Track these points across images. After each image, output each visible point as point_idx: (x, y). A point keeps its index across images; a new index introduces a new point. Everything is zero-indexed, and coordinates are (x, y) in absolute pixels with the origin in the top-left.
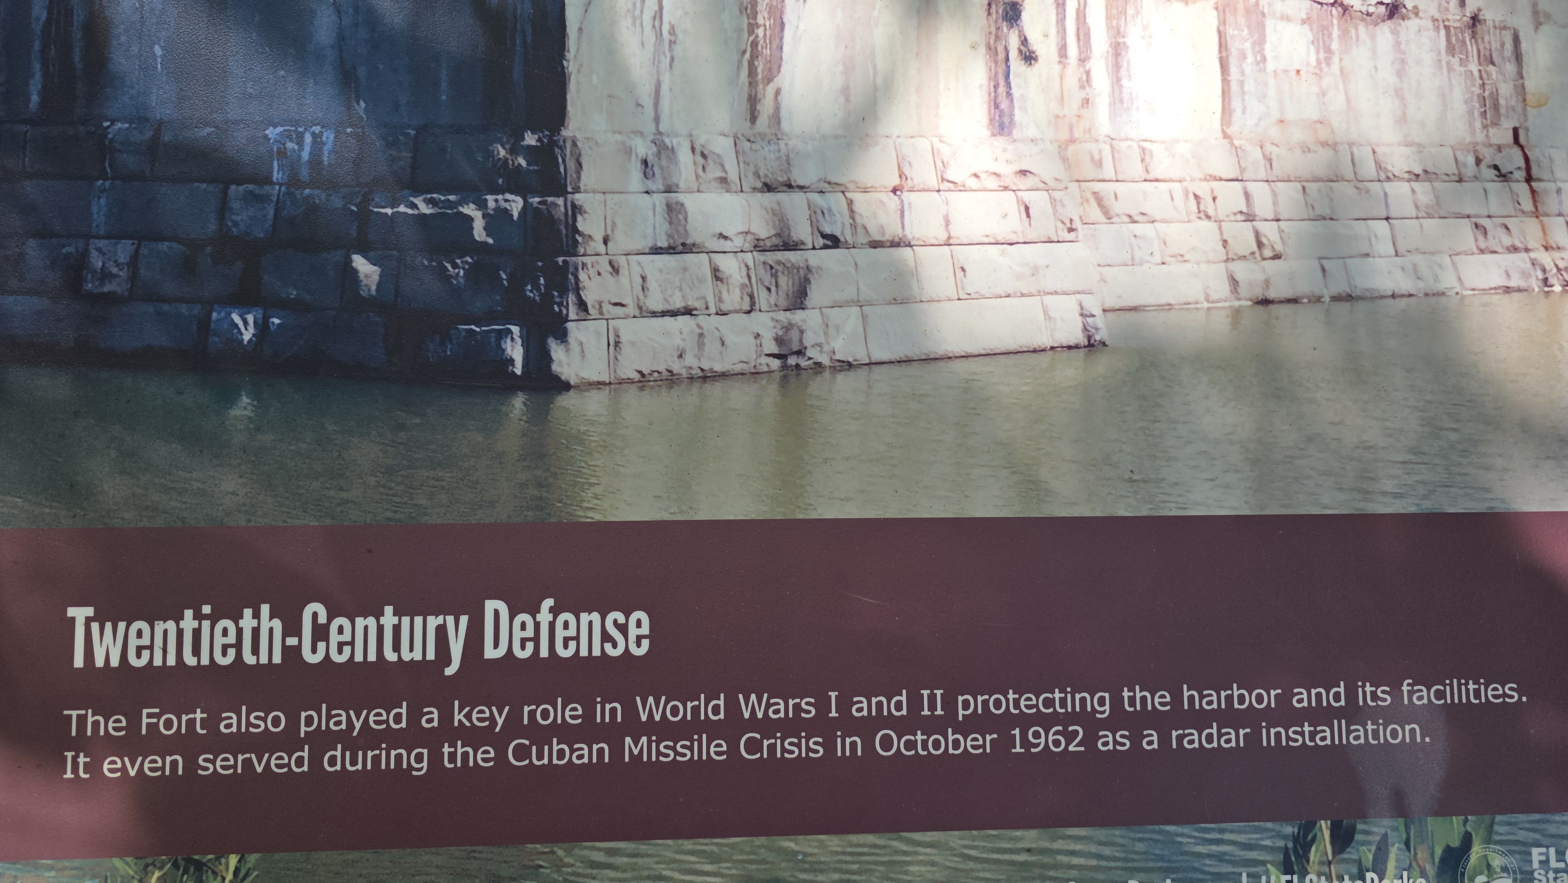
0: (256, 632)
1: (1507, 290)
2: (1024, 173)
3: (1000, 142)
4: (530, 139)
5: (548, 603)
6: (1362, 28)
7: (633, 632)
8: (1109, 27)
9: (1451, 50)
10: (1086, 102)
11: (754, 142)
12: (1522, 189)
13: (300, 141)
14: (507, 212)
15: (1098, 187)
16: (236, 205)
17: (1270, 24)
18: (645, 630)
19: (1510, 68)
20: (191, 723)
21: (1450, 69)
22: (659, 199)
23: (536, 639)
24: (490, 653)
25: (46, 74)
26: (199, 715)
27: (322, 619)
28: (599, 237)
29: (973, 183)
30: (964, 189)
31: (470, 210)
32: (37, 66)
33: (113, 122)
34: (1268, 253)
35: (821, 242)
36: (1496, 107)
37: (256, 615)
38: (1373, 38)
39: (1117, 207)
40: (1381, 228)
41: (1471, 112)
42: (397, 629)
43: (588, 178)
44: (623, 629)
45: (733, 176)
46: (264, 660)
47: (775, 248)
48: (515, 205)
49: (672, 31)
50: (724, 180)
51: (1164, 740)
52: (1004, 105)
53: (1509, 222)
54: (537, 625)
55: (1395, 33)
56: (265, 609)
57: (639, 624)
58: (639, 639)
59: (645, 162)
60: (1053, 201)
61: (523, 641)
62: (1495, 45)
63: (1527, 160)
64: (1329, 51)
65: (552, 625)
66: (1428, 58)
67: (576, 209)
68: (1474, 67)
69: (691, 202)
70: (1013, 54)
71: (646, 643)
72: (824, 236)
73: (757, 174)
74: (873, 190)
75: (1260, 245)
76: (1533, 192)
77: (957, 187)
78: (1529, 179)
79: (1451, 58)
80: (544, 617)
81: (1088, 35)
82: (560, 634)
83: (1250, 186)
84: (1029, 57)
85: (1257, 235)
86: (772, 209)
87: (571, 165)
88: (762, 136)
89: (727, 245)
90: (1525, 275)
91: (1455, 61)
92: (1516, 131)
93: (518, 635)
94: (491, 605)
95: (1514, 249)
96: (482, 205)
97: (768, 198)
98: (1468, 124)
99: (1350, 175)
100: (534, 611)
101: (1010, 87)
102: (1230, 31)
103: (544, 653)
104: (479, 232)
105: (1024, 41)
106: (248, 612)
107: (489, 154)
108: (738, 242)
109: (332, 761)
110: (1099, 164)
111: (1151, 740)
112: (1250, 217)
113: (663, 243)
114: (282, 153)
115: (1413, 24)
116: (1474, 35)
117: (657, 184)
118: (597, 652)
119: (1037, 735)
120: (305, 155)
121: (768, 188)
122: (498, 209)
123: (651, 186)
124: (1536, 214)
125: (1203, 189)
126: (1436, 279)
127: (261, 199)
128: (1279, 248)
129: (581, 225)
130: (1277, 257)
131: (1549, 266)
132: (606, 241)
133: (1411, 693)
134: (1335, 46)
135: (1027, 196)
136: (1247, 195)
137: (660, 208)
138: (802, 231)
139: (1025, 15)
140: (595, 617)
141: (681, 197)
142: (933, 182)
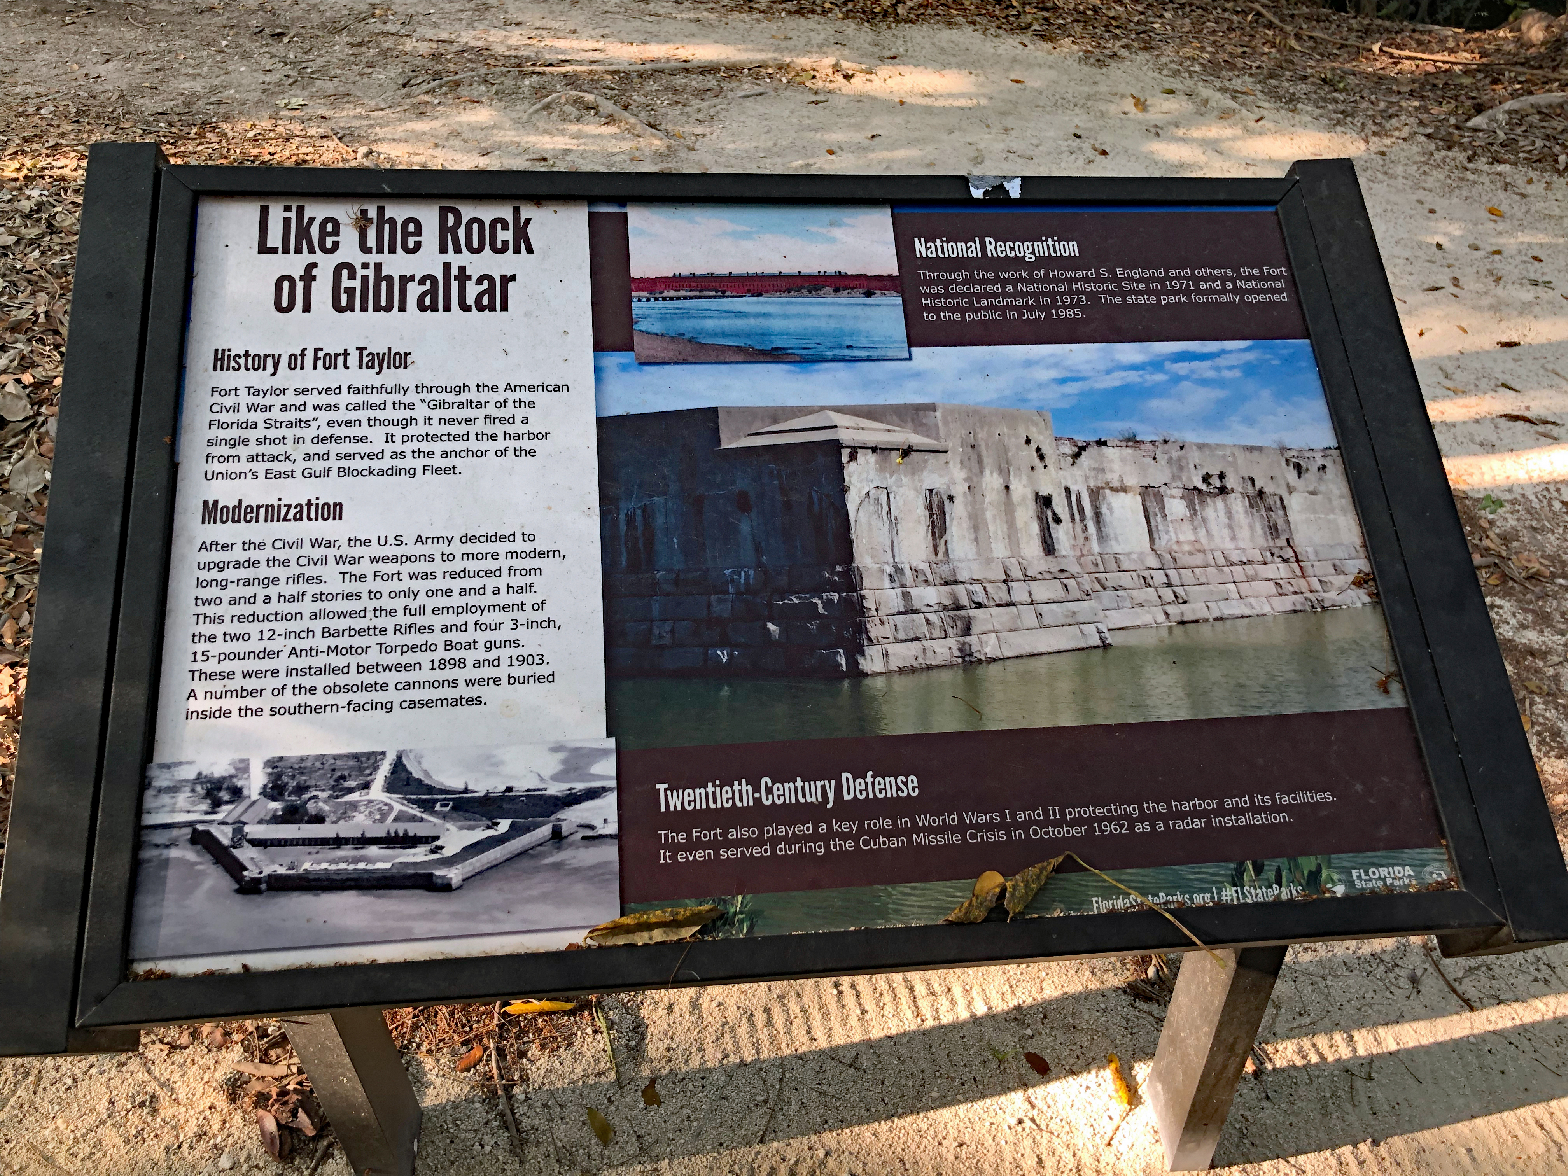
0: (741, 792)
1: (1295, 611)
2: (1062, 571)
3: (1050, 558)
4: (839, 569)
5: (870, 773)
6: (1208, 499)
7: (910, 785)
8: (1092, 506)
9: (1251, 506)
10: (1086, 539)
11: (938, 564)
12: (1295, 566)
13: (740, 575)
14: (832, 601)
15: (1097, 575)
16: (714, 604)
17: (1166, 499)
18: (916, 784)
19: (1281, 512)
20: (715, 835)
21: (1252, 514)
22: (899, 591)
23: (867, 790)
24: (846, 797)
25: (628, 553)
26: (718, 831)
27: (770, 785)
28: (873, 609)
29: (1039, 576)
30: (1036, 579)
31: (815, 600)
32: (624, 550)
33: (658, 571)
34: (1181, 601)
35: (973, 605)
36: (1277, 529)
37: (740, 784)
38: (1215, 503)
39: (1108, 584)
40: (1232, 586)
41: (1265, 533)
42: (803, 788)
43: (866, 584)
44: (906, 784)
45: (930, 578)
46: (745, 804)
47: (953, 609)
48: (836, 597)
49: (896, 519)
50: (926, 581)
51: (1167, 826)
52: (1049, 542)
53: (1292, 581)
54: (866, 784)
55: (1224, 500)
56: (744, 781)
57: (912, 781)
58: (914, 788)
59: (890, 575)
60: (1078, 583)
61: (861, 791)
62: (1272, 503)
63: (1295, 552)
64: (1195, 510)
65: (873, 783)
66: (1241, 510)
67: (863, 598)
68: (1264, 513)
69: (913, 591)
70: (1050, 520)
71: (917, 790)
72: (975, 603)
73: (941, 578)
74: (994, 582)
75: (1176, 597)
76: (1301, 567)
77: (1033, 579)
78: (1298, 561)
79: (1252, 510)
80: (869, 780)
81: (1083, 509)
82: (877, 787)
83: (1168, 571)
84: (1058, 521)
85: (1174, 593)
86: (950, 592)
87: (858, 578)
88: (941, 561)
89: (931, 609)
90: (1303, 604)
91: (1254, 511)
92: (1288, 540)
93: (858, 788)
94: (844, 775)
95: (1296, 593)
96: (821, 598)
97: (947, 588)
98: (1265, 538)
99: (1213, 564)
100: (864, 777)
101: (1051, 534)
102: (1148, 504)
103: (871, 796)
104: (821, 609)
105: (1054, 514)
106: (736, 783)
107: (822, 576)
108: (936, 608)
109: (781, 850)
110: (1097, 565)
111: (1160, 826)
112: (1170, 585)
113: (902, 610)
114: (732, 580)
115: (1232, 495)
116: (1261, 499)
117: (897, 584)
118: (895, 795)
119: (1106, 826)
120: (742, 581)
121: (947, 583)
122: (828, 599)
123: (894, 585)
124: (1304, 577)
125: (1146, 574)
126: (1261, 608)
127: (726, 601)
128: (1185, 598)
129: (865, 604)
130: (1185, 602)
131: (1313, 599)
132: (877, 610)
133: (1280, 799)
134: (1197, 507)
135: (1065, 581)
136: (1167, 576)
137: (900, 594)
138: (965, 601)
139: (1053, 503)
140: (892, 779)
141: (908, 590)
142: (1022, 578)
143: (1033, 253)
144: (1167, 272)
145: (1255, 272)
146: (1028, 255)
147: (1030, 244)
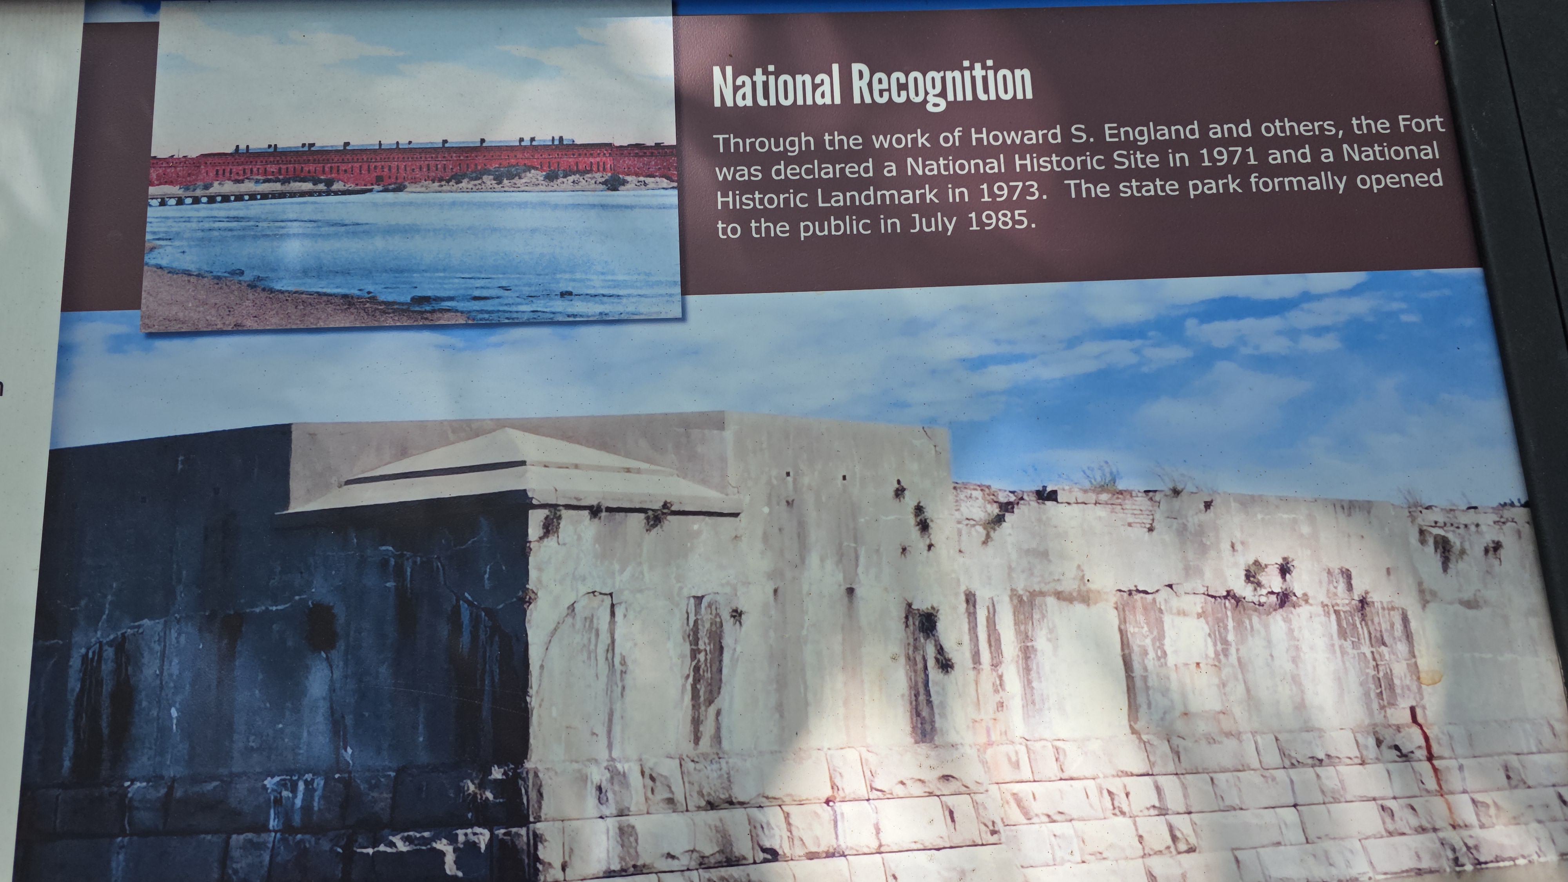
1: (1419, 872)
2: (946, 778)
3: (923, 748)
4: (497, 773)
6: (1255, 619)
8: (1018, 632)
9: (1342, 634)
10: (1001, 705)
11: (697, 762)
12: (1425, 768)
13: (294, 790)
14: (474, 846)
15: (1016, 788)
16: (236, 853)
17: (1167, 619)
19: (1402, 648)
21: (1343, 653)
22: (612, 823)
25: (77, 741)
28: (557, 865)
29: (899, 790)
30: (892, 797)
31: (442, 845)
32: (70, 734)
33: (133, 782)
34: (1183, 847)
35: (761, 856)
36: (1391, 687)
38: (1266, 627)
39: (1036, 808)
40: (1290, 815)
41: (1367, 694)
43: (547, 808)
45: (679, 796)
47: (719, 865)
48: (483, 837)
49: (623, 663)
50: (671, 801)
52: (925, 713)
53: (1414, 802)
55: (1287, 620)
59: (599, 789)
60: (975, 804)
62: (1385, 626)
63: (1426, 738)
64: (1225, 642)
66: (1321, 643)
67: (537, 838)
68: (1366, 649)
69: (639, 823)
70: (931, 663)
72: (764, 850)
73: (701, 794)
74: (807, 802)
75: (1174, 838)
76: (1435, 770)
77: (886, 795)
78: (1430, 758)
79: (1343, 641)
81: (998, 640)
83: (1161, 780)
84: (946, 665)
85: (1171, 829)
86: (716, 827)
87: (533, 795)
88: (705, 756)
89: (674, 865)
90: (1436, 856)
91: (1348, 644)
92: (1413, 710)
95: (1422, 830)
96: (453, 840)
97: (712, 817)
98: (1365, 706)
99: (1255, 764)
101: (930, 696)
102: (1131, 629)
104: (450, 867)
105: (940, 650)
107: (460, 790)
108: (684, 861)
110: (1017, 765)
112: (1163, 811)
113: (616, 866)
114: (278, 801)
115: (1303, 611)
116: (1363, 618)
117: (610, 809)
120: (298, 802)
121: (712, 806)
122: (467, 843)
123: (606, 811)
124: (1441, 793)
125: (1116, 785)
126: (1348, 864)
127: (259, 846)
128: (1193, 840)
129: (541, 854)
130: (1191, 850)
131: (1459, 845)
132: (564, 868)
134: (1231, 637)
135: (951, 801)
136: (1158, 789)
137: (614, 831)
138: (743, 847)
139: (939, 626)
141: (632, 820)
142: (863, 792)
143: (943, 94)
144: (1204, 130)
145: (1382, 126)
146: (931, 99)
147: (938, 76)
